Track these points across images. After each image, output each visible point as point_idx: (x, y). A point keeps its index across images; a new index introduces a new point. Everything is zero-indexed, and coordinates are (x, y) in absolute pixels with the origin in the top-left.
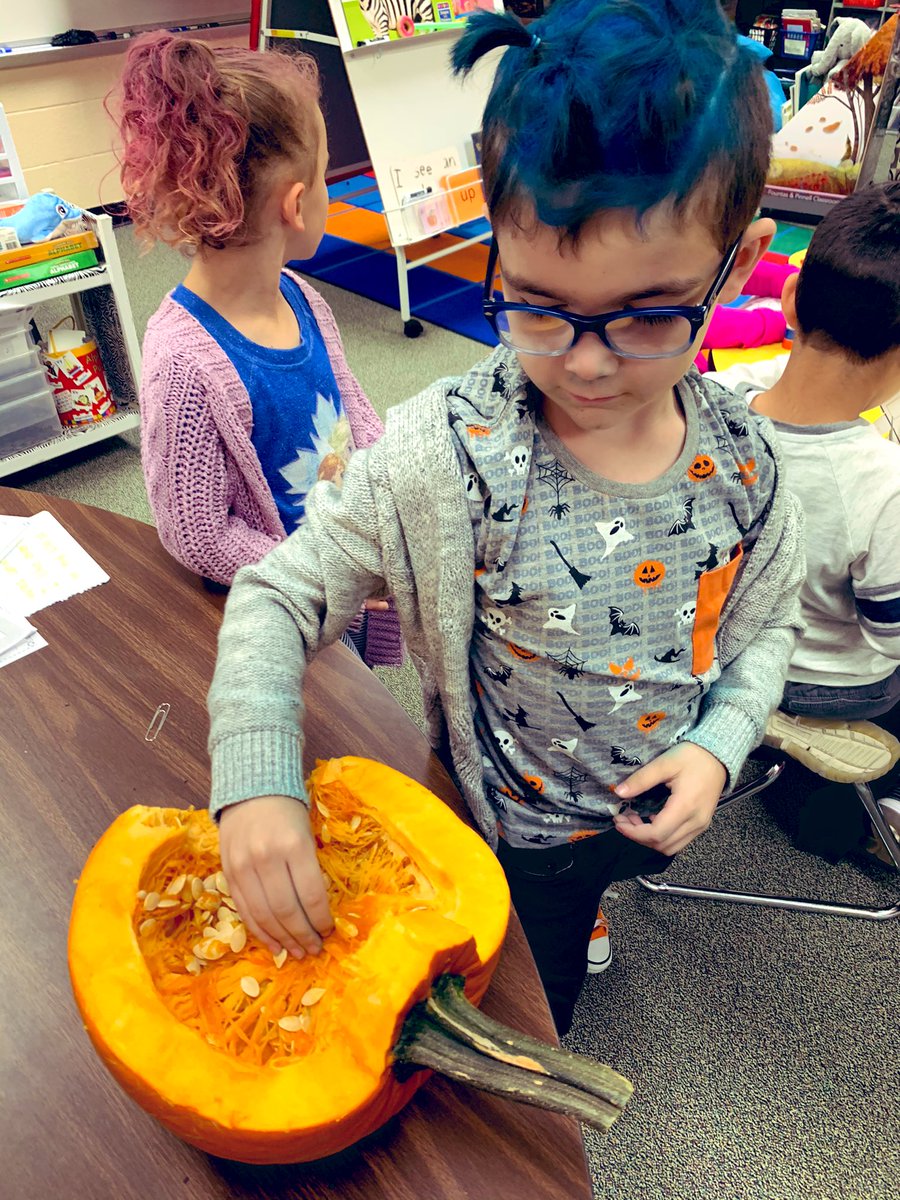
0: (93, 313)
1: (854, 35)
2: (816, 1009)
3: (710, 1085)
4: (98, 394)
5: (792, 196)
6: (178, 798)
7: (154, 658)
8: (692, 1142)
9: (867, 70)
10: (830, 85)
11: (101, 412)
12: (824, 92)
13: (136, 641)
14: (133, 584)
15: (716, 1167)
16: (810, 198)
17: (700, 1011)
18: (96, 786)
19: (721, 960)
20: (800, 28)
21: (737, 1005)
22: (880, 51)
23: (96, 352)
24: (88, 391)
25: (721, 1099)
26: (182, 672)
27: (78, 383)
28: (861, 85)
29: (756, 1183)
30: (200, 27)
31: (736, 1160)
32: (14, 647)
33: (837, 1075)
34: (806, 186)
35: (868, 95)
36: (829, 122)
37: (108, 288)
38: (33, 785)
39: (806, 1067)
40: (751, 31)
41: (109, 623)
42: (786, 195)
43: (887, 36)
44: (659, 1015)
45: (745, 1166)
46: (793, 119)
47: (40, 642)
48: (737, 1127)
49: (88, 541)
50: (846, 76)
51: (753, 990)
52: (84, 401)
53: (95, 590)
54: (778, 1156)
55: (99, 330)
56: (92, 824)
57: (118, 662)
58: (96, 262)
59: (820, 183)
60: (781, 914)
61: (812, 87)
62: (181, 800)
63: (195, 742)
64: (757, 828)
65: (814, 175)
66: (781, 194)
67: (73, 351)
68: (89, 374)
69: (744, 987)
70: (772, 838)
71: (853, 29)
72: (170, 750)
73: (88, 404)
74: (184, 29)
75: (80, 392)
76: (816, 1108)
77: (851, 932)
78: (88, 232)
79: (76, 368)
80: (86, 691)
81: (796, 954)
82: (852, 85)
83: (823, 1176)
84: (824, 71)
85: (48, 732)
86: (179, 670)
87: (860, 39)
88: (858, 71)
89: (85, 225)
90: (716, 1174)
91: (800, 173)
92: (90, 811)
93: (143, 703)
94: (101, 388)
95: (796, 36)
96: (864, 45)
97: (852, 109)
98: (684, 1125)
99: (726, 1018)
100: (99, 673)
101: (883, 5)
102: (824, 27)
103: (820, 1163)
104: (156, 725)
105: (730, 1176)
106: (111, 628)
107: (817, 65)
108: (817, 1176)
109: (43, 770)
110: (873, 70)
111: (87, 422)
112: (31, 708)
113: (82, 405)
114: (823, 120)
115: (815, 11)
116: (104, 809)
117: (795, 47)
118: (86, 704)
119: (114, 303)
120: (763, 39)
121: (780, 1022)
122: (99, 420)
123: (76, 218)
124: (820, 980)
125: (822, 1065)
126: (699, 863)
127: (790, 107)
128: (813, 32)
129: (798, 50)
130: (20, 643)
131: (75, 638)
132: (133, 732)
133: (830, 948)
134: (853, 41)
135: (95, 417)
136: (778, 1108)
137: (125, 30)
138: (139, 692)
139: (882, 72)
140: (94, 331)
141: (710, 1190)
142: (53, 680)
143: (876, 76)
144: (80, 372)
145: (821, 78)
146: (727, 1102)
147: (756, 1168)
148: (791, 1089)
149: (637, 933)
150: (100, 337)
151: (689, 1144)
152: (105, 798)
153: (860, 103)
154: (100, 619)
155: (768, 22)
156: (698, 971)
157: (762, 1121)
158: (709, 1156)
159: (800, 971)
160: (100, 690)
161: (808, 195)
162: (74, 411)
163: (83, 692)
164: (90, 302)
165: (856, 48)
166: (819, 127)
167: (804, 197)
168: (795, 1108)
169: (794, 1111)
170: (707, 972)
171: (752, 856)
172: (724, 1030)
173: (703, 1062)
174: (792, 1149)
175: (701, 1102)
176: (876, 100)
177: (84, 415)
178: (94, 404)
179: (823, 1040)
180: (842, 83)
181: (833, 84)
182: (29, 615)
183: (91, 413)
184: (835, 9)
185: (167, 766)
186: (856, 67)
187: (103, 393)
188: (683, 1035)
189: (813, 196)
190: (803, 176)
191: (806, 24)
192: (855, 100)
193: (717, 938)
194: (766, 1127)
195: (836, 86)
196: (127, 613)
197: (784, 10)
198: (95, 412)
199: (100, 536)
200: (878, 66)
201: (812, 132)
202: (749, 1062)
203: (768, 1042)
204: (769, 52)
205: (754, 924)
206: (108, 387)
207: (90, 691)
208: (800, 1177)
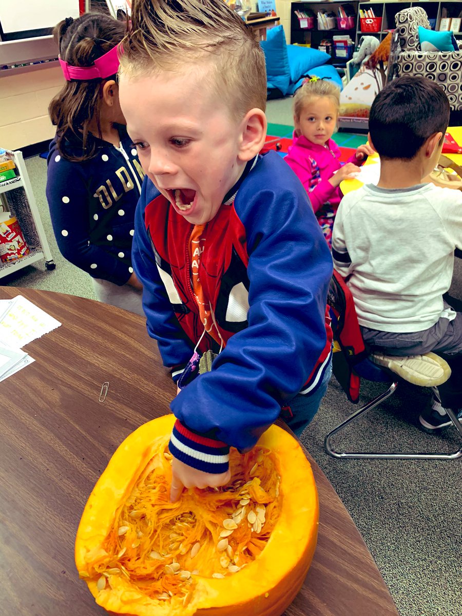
0: (14, 202)
1: (372, 43)
2: (440, 509)
3: (394, 555)
4: (20, 244)
5: (352, 121)
6: (124, 428)
7: (95, 361)
8: (391, 586)
9: (380, 59)
10: (364, 67)
11: (22, 253)
12: (361, 71)
13: (83, 353)
14: (75, 326)
15: (406, 597)
16: (361, 121)
17: (383, 518)
18: (78, 428)
19: (388, 491)
20: (342, 44)
21: (400, 512)
22: (385, 50)
23: (17, 222)
24: (15, 243)
25: (401, 561)
26: (111, 366)
27: (9, 239)
28: (378, 67)
29: (427, 602)
30: (50, 60)
31: (415, 592)
32: (18, 364)
33: (456, 540)
34: (358, 116)
35: (382, 71)
36: (365, 85)
37: (22, 189)
38: (43, 432)
39: (440, 539)
40: (319, 47)
41: (66, 346)
42: (349, 121)
43: (387, 43)
44: (362, 523)
45: (420, 594)
46: (348, 84)
47: (31, 360)
48: (412, 575)
49: (46, 308)
50: (371, 63)
51: (407, 503)
52: (13, 248)
53: (55, 330)
54: (436, 586)
55: (17, 211)
56: (81, 447)
57: (75, 365)
58: (15, 176)
59: (365, 114)
60: (413, 464)
61: (355, 69)
62: (126, 429)
63: (126, 399)
64: (393, 423)
65: (361, 110)
66: (347, 120)
67: (5, 223)
68: (14, 234)
69: (402, 503)
70: (402, 427)
71: (371, 41)
72: (113, 404)
73: (15, 249)
74: (42, 62)
75: (10, 244)
76: (450, 559)
77: (449, 468)
78: (9, 161)
79: (7, 231)
80: (61, 381)
81: (424, 483)
82: (374, 67)
83: (460, 593)
84: (359, 61)
85: (45, 404)
86: (109, 365)
87: (375, 45)
88: (376, 60)
89: (7, 157)
90: (407, 600)
91: (354, 110)
92: (78, 441)
93: (93, 383)
94: (21, 241)
95: (341, 48)
96: (377, 48)
97: (375, 77)
98: (385, 578)
99: (396, 520)
100: (66, 371)
101: (380, 31)
102: (353, 43)
103: (457, 586)
104: (103, 393)
105: (414, 600)
106: (68, 348)
107: (356, 59)
108: (457, 593)
109: (47, 423)
110: (383, 59)
111: (15, 259)
112: (33, 393)
113: (12, 250)
114: (362, 84)
115: (348, 36)
116: (85, 439)
117: (341, 53)
118: (63, 388)
119: (25, 196)
120: (325, 50)
121: (423, 518)
122: (21, 257)
123: (3, 154)
124: (439, 494)
125: (448, 536)
126: (368, 444)
127: (345, 79)
128: (348, 45)
129: (343, 55)
130: (20, 362)
131: (50, 356)
132: (93, 399)
133: (440, 477)
134: (372, 46)
135: (19, 256)
136: (431, 562)
137: (12, 64)
138: (90, 378)
139: (387, 60)
140: (14, 212)
141: (405, 609)
142: (42, 378)
143: (385, 61)
144: (10, 233)
145: (359, 65)
146: (405, 563)
147: (426, 594)
148: (435, 551)
149: (343, 483)
150: (17, 215)
151: (390, 587)
152: (84, 433)
153: (379, 74)
154: (61, 345)
155: (327, 43)
156: (378, 498)
157: (424, 570)
158: (401, 592)
159: (428, 491)
160: (69, 380)
161: (359, 120)
162: (8, 254)
163: (60, 382)
164: (12, 197)
165: (374, 50)
166: (361, 88)
167: (357, 121)
168: (439, 560)
169: (439, 562)
170: (382, 498)
171: (393, 437)
172: (396, 526)
173: (389, 544)
174: (443, 581)
175: (392, 565)
176: (386, 73)
177: (13, 255)
178: (18, 249)
179: (446, 524)
180: (369, 66)
181: (365, 67)
182: (22, 347)
183: (17, 254)
184: (358, 34)
185: (114, 413)
186: (375, 58)
187: (22, 243)
188: (376, 532)
189: (362, 120)
190: (356, 111)
191: (345, 42)
192: (376, 74)
193: (384, 480)
194: (427, 572)
195: (367, 68)
196: (75, 340)
197: (334, 37)
198: (19, 253)
199: (52, 304)
200: (385, 57)
201: (358, 90)
202: (412, 541)
203: (419, 529)
204: (329, 56)
205: (401, 470)
206: (24, 240)
207: (64, 381)
208: (448, 595)
